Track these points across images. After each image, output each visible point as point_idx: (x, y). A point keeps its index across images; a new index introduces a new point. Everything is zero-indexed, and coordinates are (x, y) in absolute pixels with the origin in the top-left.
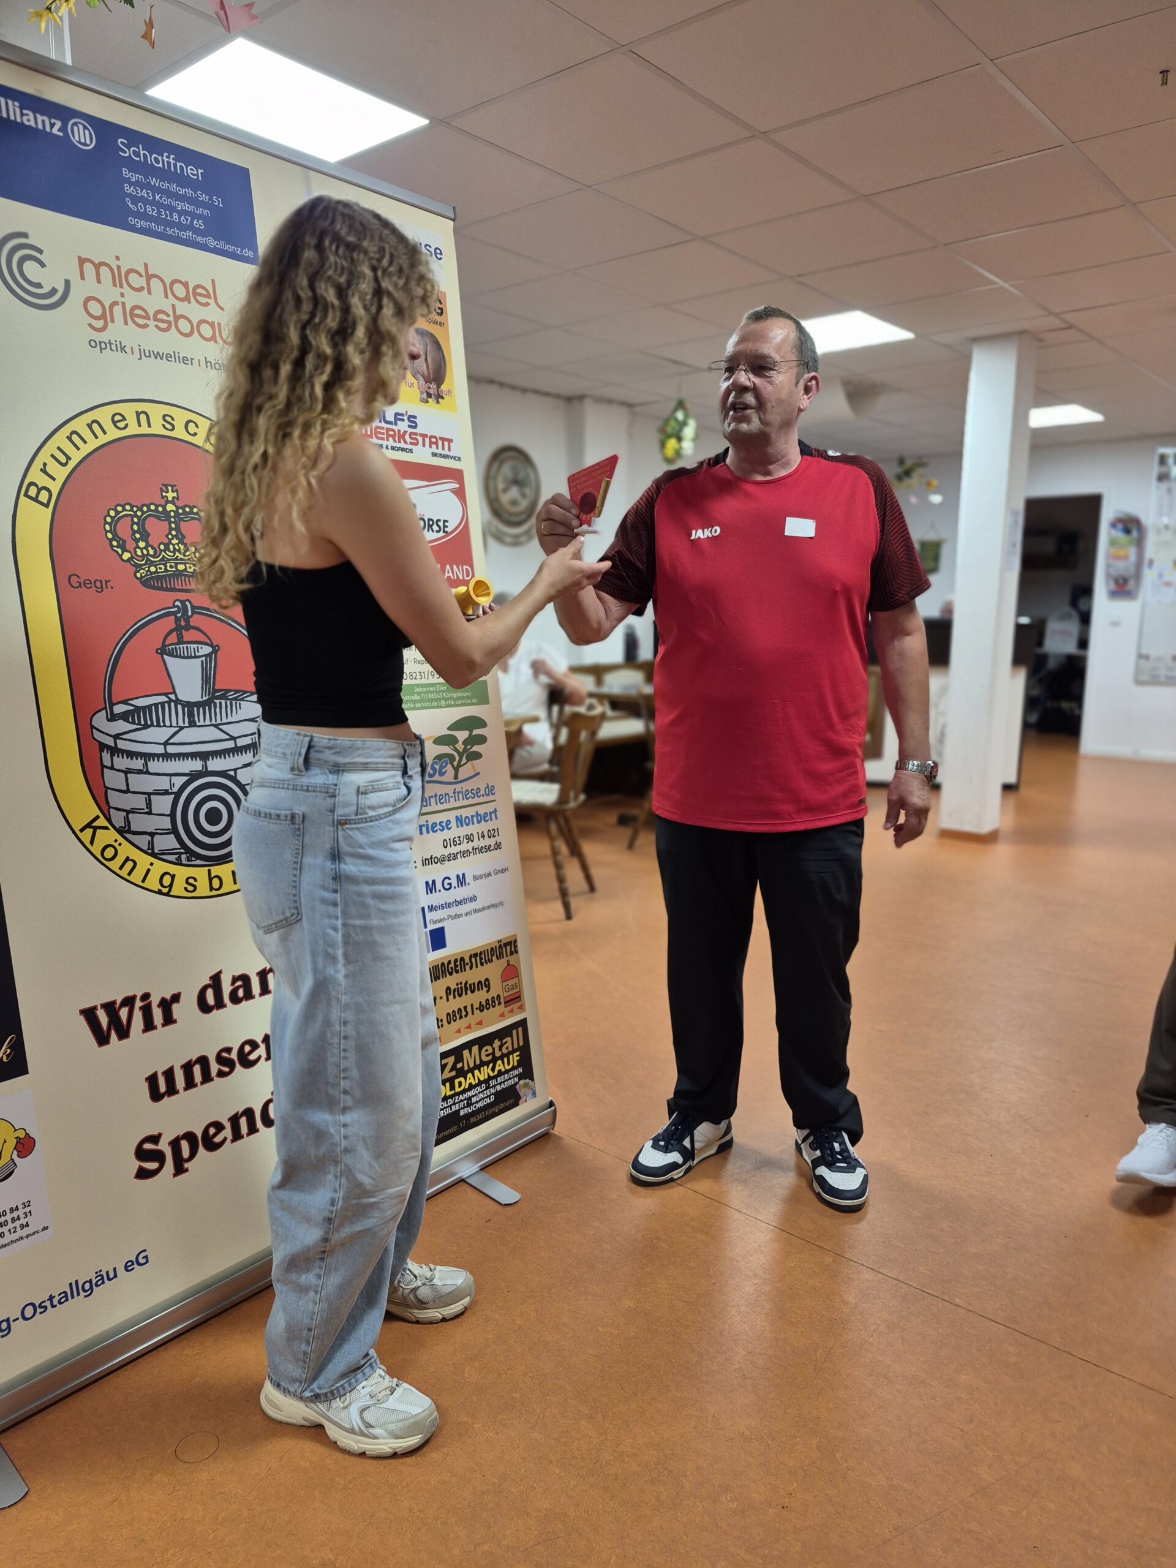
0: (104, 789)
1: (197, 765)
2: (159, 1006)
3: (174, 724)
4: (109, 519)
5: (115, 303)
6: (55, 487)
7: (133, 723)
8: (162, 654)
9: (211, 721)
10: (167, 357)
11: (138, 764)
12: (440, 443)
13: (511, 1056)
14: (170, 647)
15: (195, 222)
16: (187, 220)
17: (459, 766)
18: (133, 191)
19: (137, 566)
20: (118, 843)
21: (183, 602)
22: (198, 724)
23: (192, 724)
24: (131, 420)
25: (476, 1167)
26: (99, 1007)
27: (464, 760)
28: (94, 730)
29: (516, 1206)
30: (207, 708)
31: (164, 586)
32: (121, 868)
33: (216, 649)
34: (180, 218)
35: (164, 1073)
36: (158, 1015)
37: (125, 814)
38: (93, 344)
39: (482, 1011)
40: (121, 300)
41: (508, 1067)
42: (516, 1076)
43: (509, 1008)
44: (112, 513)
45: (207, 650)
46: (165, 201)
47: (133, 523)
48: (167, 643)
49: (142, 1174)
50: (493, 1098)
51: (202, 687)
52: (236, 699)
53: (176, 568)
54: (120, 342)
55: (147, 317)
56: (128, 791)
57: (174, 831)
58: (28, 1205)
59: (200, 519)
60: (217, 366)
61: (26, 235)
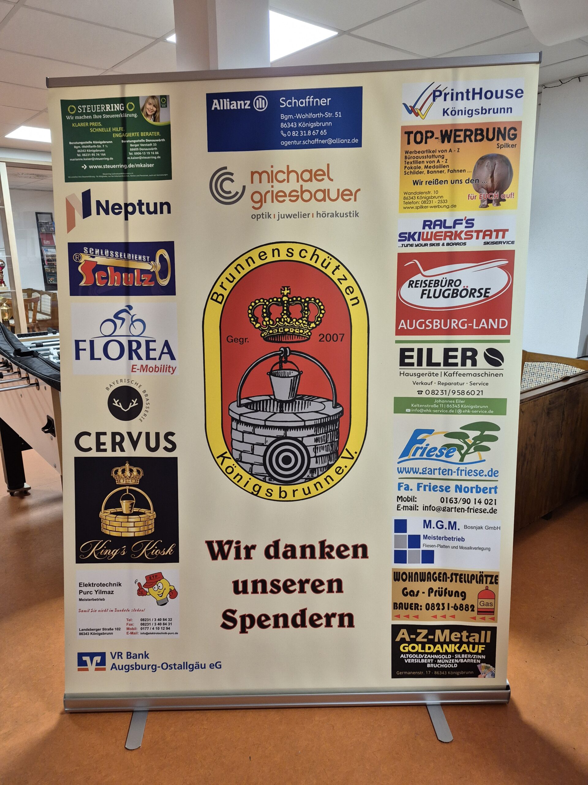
0: (231, 440)
1: (281, 433)
2: (244, 548)
3: (272, 410)
4: (251, 307)
5: (269, 192)
6: (226, 293)
7: (250, 409)
8: (270, 375)
9: (292, 411)
10: (294, 216)
11: (250, 429)
13: (477, 645)
14: (275, 372)
15: (321, 132)
16: (317, 132)
17: (467, 453)
18: (286, 126)
19: (263, 330)
20: (234, 466)
21: (285, 349)
22: (284, 412)
23: (281, 411)
24: (269, 254)
25: (438, 702)
26: (215, 542)
27: (472, 450)
28: (230, 411)
30: (291, 404)
31: (276, 340)
32: (234, 478)
33: (301, 373)
34: (312, 133)
35: (242, 582)
36: (243, 553)
37: (240, 452)
38: (254, 217)
39: (455, 610)
40: (271, 189)
41: (472, 651)
42: (478, 659)
43: (481, 616)
44: (253, 304)
45: (296, 373)
46: (304, 125)
47: (264, 308)
48: (273, 370)
49: (225, 626)
50: (456, 665)
51: (290, 393)
52: (308, 400)
53: (284, 330)
54: (268, 213)
56: (243, 442)
58: (170, 620)
59: (301, 303)
60: (324, 215)
61: (225, 168)
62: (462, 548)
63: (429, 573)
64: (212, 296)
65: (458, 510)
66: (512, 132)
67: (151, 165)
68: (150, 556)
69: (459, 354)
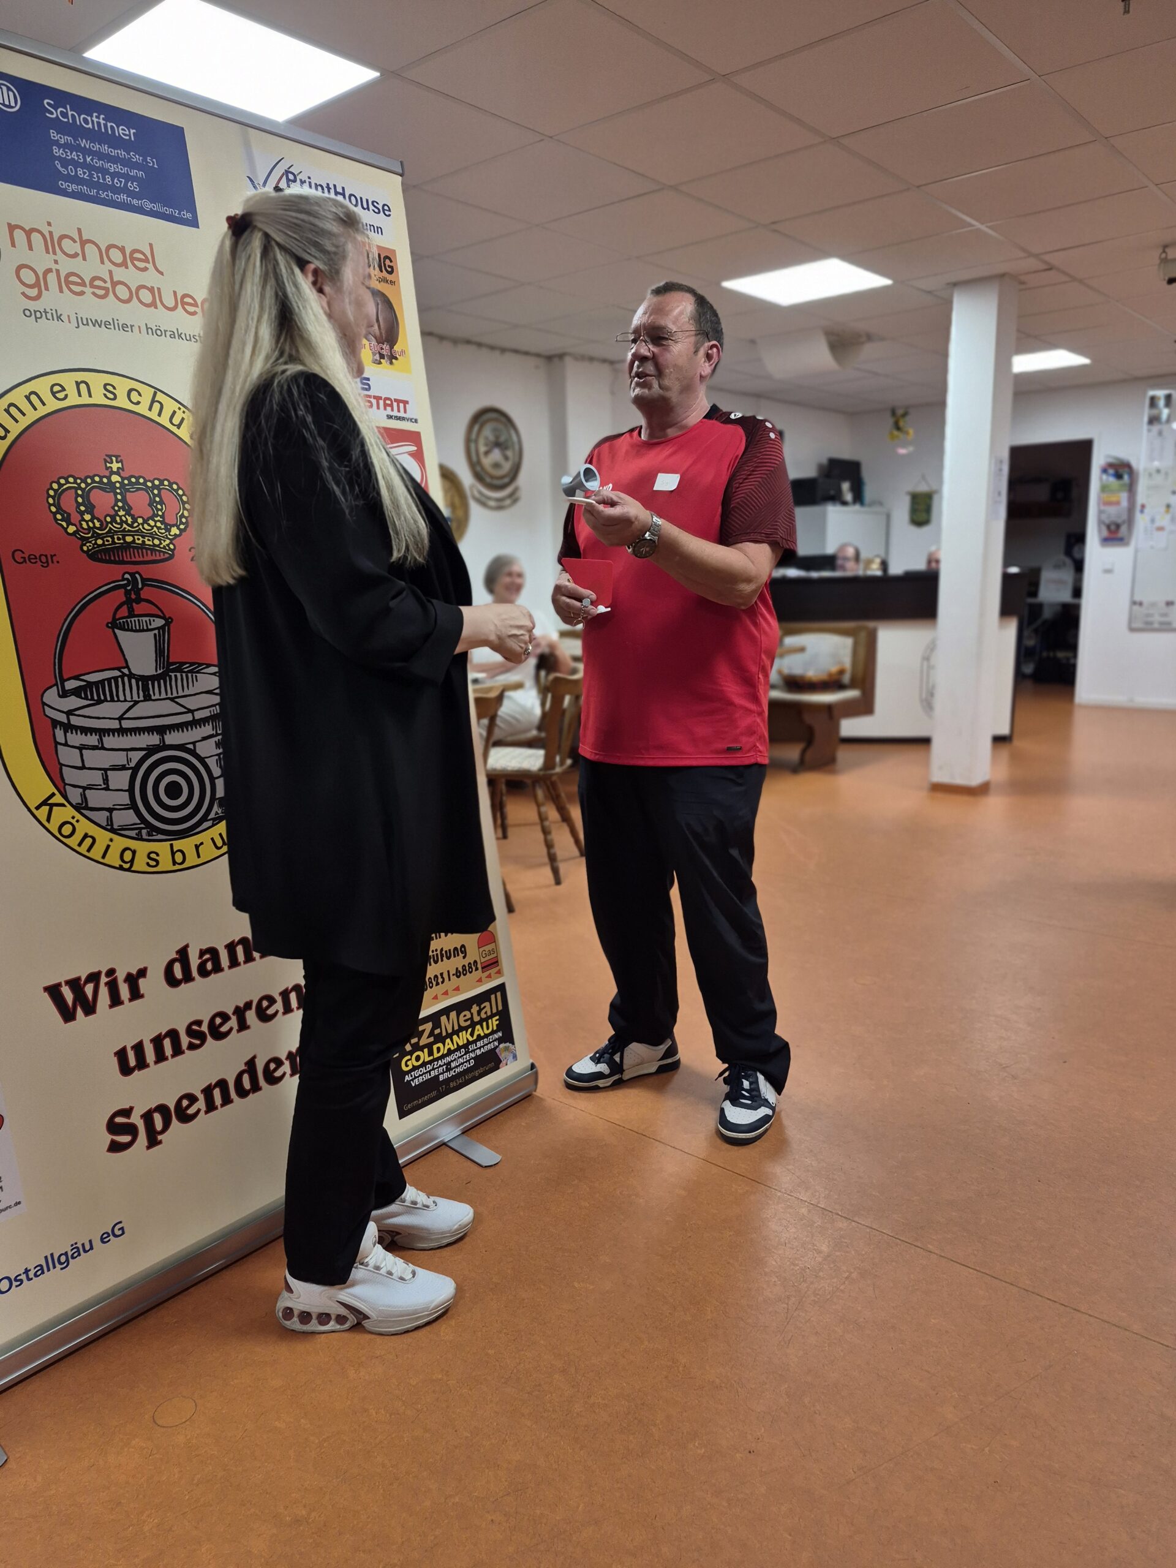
0: (59, 766)
1: (154, 739)
2: (125, 981)
3: (129, 698)
4: (52, 493)
5: (49, 270)
7: (86, 698)
8: (113, 628)
9: (167, 694)
10: (105, 325)
11: (93, 740)
12: (395, 404)
13: (490, 1021)
14: (121, 621)
15: (129, 184)
16: (121, 182)
18: (62, 154)
19: (83, 539)
20: (75, 819)
21: (132, 575)
22: (153, 698)
23: (147, 698)
24: (71, 390)
25: (457, 1132)
26: (63, 984)
28: (46, 707)
29: (497, 1167)
30: (162, 681)
31: (112, 558)
32: (80, 845)
33: (168, 621)
34: (113, 181)
35: (133, 1048)
36: (124, 991)
37: (81, 790)
38: (28, 313)
39: (458, 977)
40: (54, 267)
41: (487, 1032)
42: (495, 1040)
43: (487, 973)
44: (55, 486)
45: (159, 622)
46: (96, 163)
47: (78, 495)
48: (117, 617)
49: (115, 1147)
50: (472, 1062)
51: (156, 661)
52: (191, 671)
53: (124, 539)
54: (56, 310)
55: (83, 284)
56: (83, 767)
57: (133, 806)
59: (146, 489)
60: (158, 332)
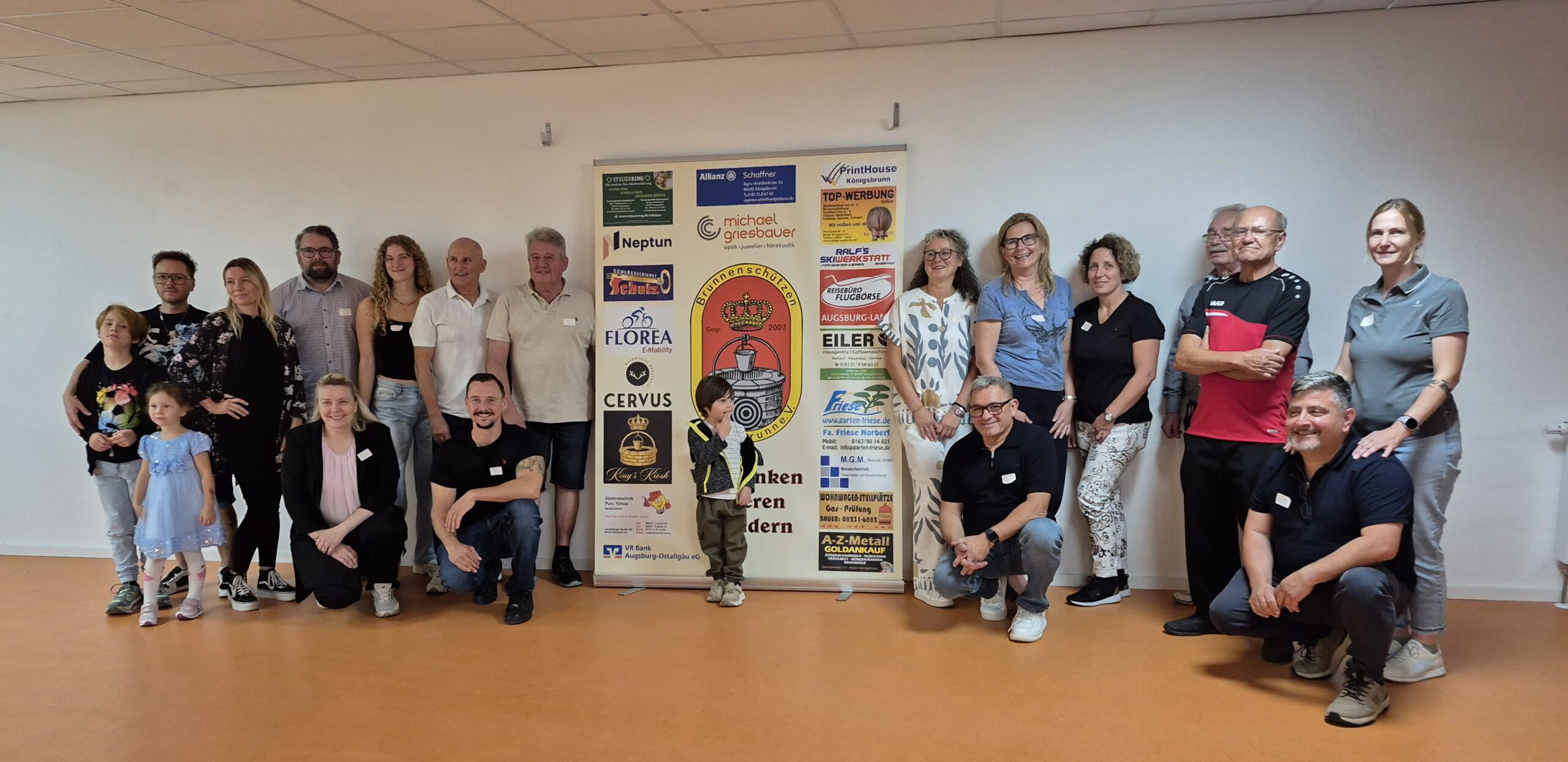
1: (743, 394)
3: (737, 378)
4: (723, 307)
6: (706, 299)
8: (736, 353)
9: (750, 378)
13: (879, 548)
14: (739, 351)
17: (868, 407)
19: (731, 323)
21: (746, 335)
22: (746, 379)
23: (743, 379)
24: (736, 272)
27: (872, 405)
30: (749, 374)
31: (740, 329)
33: (757, 352)
38: (725, 248)
39: (864, 521)
41: (877, 552)
42: (880, 558)
43: (882, 525)
44: (725, 305)
45: (753, 352)
47: (732, 308)
48: (737, 350)
50: (864, 563)
51: (749, 366)
52: (761, 371)
53: (745, 322)
54: (735, 245)
58: (666, 524)
59: (756, 304)
60: (772, 246)
61: (708, 217)
62: (867, 475)
63: (845, 495)
64: (697, 300)
65: (864, 448)
66: (891, 193)
67: (660, 215)
68: (653, 479)
69: (862, 338)
